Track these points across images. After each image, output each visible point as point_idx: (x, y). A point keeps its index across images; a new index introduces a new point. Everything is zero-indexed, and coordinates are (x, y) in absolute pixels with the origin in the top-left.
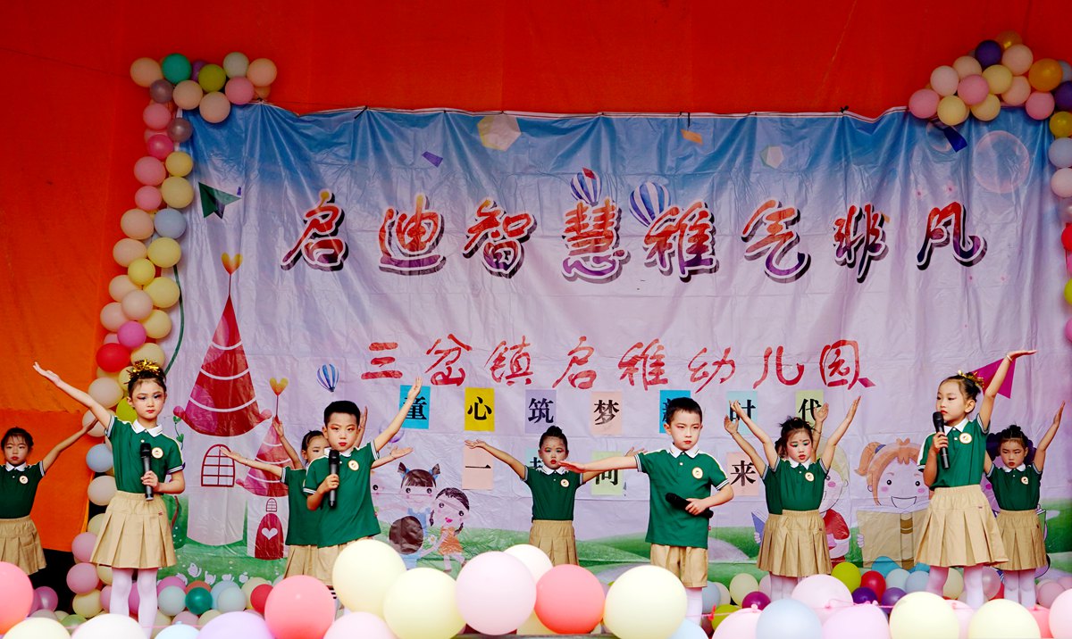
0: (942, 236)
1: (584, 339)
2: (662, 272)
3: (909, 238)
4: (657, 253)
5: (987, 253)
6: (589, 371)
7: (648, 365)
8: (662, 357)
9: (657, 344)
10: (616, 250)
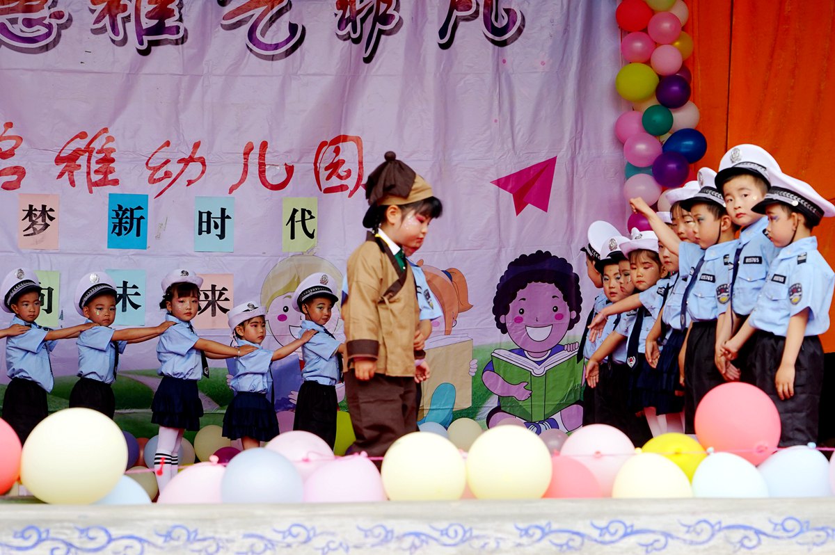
0: (470, 8)
1: (9, 125)
2: (113, 41)
3: (429, 9)
4: (107, 17)
5: (525, 30)
6: (15, 167)
7: (93, 161)
8: (113, 150)
9: (106, 135)
10: (53, 10)
